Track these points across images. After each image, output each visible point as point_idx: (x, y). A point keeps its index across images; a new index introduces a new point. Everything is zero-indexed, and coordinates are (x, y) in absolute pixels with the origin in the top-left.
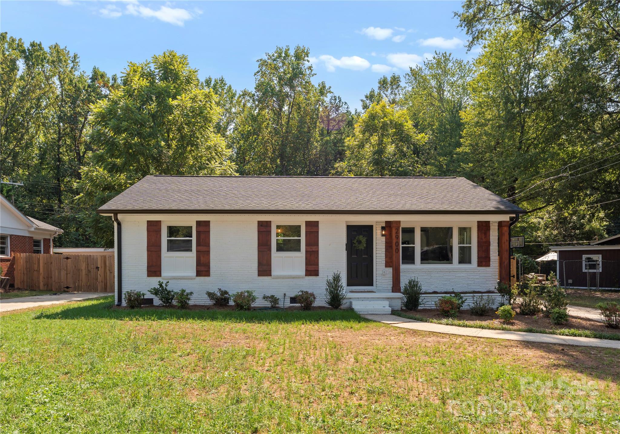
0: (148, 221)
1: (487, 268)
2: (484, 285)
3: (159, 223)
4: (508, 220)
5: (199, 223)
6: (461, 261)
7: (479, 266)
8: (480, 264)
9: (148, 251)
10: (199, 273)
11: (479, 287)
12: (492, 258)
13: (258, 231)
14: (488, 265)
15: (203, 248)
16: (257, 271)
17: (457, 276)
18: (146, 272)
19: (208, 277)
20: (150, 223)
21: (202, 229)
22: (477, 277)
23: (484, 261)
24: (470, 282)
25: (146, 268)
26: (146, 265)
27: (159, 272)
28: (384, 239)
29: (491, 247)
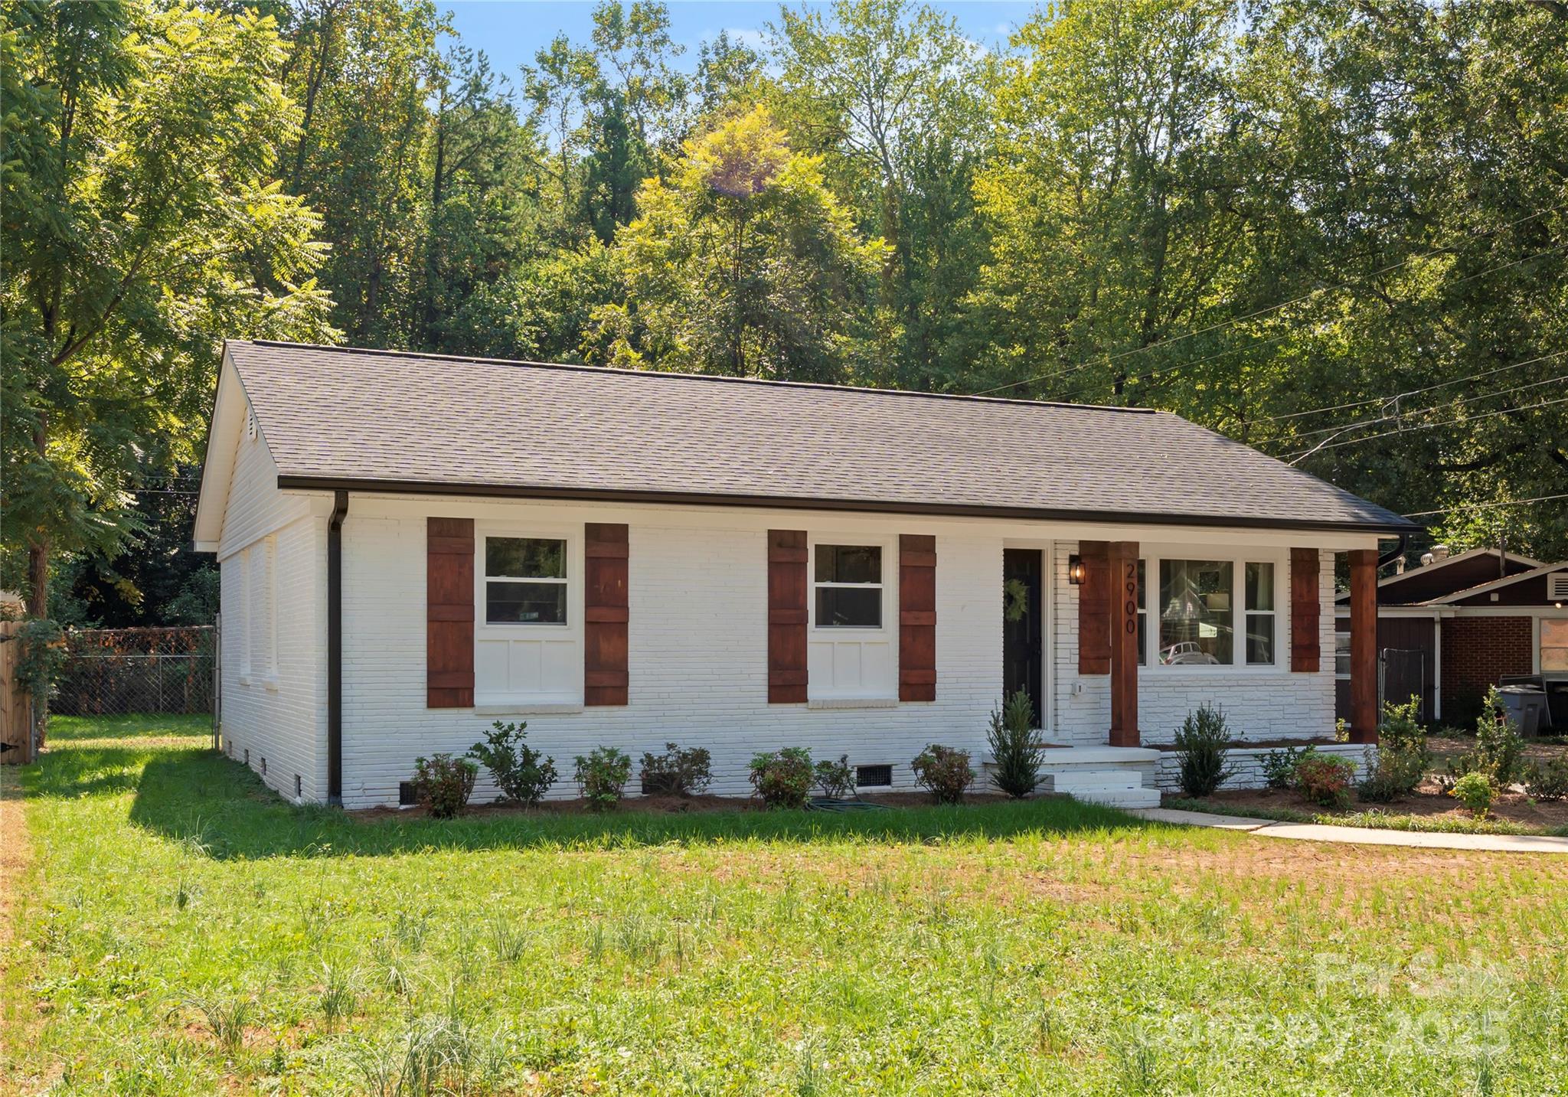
0: (430, 520)
1: (1313, 674)
2: (1305, 723)
3: (464, 527)
4: (1375, 547)
5: (594, 532)
6: (1252, 657)
7: (1295, 669)
8: (1296, 667)
9: (431, 620)
10: (595, 695)
11: (1294, 728)
12: (1323, 647)
13: (770, 563)
14: (1314, 668)
15: (607, 614)
16: (766, 688)
17: (1246, 696)
18: (425, 692)
19: (622, 708)
20: (437, 527)
21: (605, 550)
22: (1291, 700)
23: (1305, 657)
24: (1276, 715)
25: (424, 679)
26: (424, 667)
27: (467, 693)
28: (1075, 592)
29: (1321, 619)
